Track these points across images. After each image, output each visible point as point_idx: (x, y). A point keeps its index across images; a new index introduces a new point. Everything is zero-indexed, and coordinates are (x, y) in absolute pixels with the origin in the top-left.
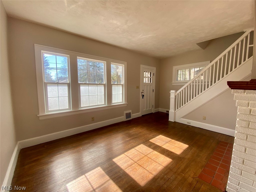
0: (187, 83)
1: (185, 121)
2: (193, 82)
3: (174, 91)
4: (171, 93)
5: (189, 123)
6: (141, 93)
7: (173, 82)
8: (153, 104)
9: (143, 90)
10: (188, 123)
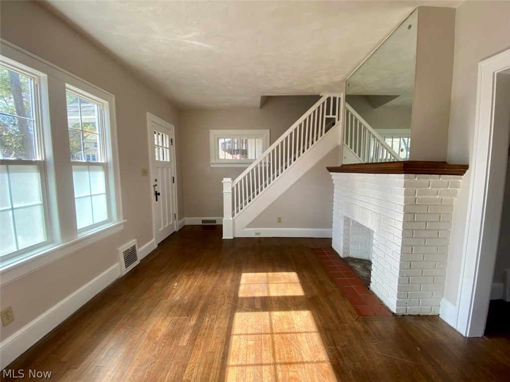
0: (251, 163)
1: (251, 233)
2: (261, 163)
3: (229, 180)
4: (224, 184)
5: (259, 233)
6: (153, 188)
7: (212, 161)
8: (176, 211)
9: (156, 180)
10: (257, 234)
